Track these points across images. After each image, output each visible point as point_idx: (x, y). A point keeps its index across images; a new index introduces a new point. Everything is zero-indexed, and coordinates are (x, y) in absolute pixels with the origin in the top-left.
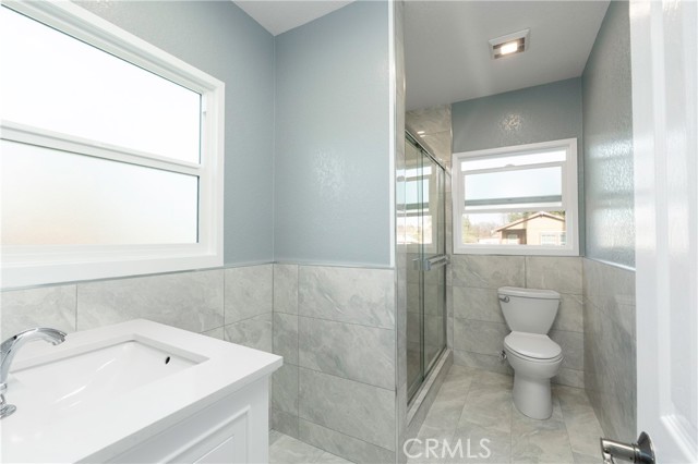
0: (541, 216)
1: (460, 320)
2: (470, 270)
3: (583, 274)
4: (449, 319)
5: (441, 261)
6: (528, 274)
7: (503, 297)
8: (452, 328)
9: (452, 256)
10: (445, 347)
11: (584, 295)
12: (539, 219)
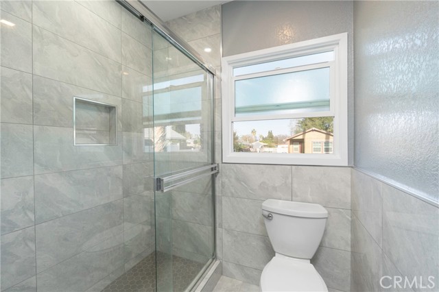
0: (313, 130)
1: (229, 231)
2: (238, 180)
3: (353, 187)
4: (218, 229)
5: (212, 169)
6: (295, 185)
7: (266, 213)
8: (221, 239)
9: (220, 165)
10: (214, 257)
11: (354, 211)
12: (311, 132)
